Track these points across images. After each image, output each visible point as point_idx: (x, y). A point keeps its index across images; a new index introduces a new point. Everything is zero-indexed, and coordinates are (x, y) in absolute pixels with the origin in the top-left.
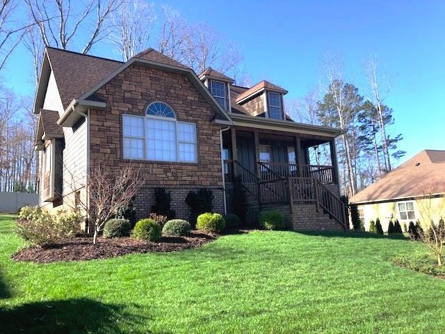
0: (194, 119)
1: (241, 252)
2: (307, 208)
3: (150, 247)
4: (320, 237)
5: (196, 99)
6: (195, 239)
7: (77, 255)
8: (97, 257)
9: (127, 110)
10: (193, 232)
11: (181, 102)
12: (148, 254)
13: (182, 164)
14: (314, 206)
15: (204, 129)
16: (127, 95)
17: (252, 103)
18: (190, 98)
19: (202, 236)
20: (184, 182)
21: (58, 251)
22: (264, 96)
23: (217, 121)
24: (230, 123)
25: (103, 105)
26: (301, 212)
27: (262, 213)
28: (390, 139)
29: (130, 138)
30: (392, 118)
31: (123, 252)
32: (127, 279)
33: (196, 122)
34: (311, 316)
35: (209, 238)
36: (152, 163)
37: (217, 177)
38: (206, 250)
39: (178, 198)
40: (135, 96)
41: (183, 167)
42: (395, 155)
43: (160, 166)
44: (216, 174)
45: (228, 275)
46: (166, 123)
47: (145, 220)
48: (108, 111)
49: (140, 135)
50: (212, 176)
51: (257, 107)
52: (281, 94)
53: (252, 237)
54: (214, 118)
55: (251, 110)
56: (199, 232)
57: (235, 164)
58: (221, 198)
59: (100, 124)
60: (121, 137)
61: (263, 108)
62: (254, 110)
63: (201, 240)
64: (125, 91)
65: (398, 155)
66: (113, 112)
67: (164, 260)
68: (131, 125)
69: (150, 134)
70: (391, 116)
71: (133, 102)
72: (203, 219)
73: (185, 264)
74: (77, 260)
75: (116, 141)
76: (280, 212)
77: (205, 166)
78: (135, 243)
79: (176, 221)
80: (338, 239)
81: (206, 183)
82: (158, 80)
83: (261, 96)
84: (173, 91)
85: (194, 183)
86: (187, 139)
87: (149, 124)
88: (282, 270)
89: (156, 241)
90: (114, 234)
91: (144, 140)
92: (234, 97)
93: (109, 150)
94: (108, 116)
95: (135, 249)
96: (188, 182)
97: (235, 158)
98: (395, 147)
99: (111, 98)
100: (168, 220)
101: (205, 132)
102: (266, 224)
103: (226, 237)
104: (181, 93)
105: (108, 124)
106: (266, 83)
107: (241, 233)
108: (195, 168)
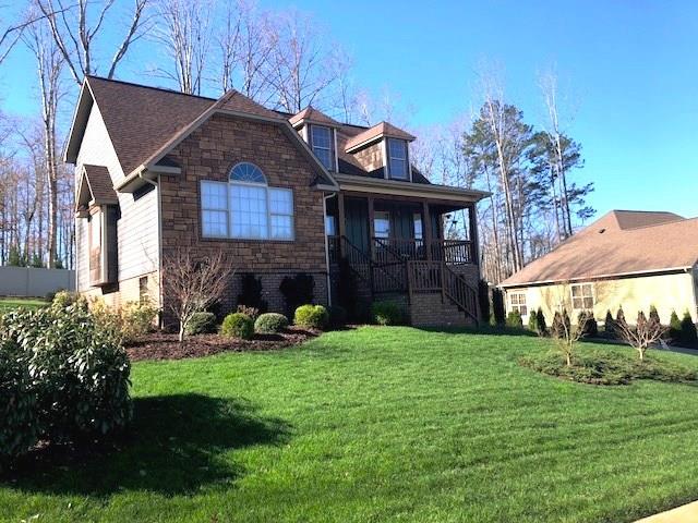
0: (291, 183)
1: (346, 351)
2: (429, 298)
3: (244, 345)
4: (442, 334)
5: (293, 158)
6: (293, 336)
7: (165, 355)
8: (187, 355)
9: (205, 174)
10: (291, 327)
11: (273, 162)
12: (243, 353)
13: (275, 242)
14: (438, 295)
15: (302, 197)
16: (206, 155)
17: (367, 153)
18: (285, 156)
19: (301, 332)
20: (277, 266)
21: (142, 349)
22: (382, 145)
23: (319, 187)
24: (336, 188)
25: (177, 171)
26: (421, 303)
27: (375, 304)
28: (576, 189)
29: (210, 210)
30: (581, 158)
31: (214, 350)
32: (227, 378)
33: (292, 187)
34: (407, 409)
35: (310, 335)
36: (237, 241)
37: (318, 258)
38: (308, 348)
39: (270, 286)
40: (215, 157)
41: (277, 246)
42: (581, 214)
43: (247, 245)
44: (318, 254)
45: (330, 374)
46: (255, 189)
47: (235, 315)
48: (183, 178)
49: (223, 207)
50: (314, 258)
51: (373, 160)
52: (406, 141)
53: (361, 334)
54: (315, 184)
55: (366, 162)
56: (297, 327)
57: (343, 241)
58: (324, 285)
59: (174, 193)
60: (199, 210)
61: (381, 161)
62: (369, 163)
63: (300, 337)
64: (203, 150)
65: (586, 213)
66: (189, 178)
67: (261, 359)
68: (211, 193)
69: (234, 204)
70: (578, 155)
71: (212, 164)
72: (302, 312)
73: (286, 363)
74: (167, 359)
75: (193, 214)
76: (397, 302)
77: (304, 245)
78: (225, 341)
79: (271, 314)
80: (463, 337)
81: (306, 266)
82: (244, 134)
83: (379, 145)
84: (262, 148)
85: (289, 266)
86: (281, 211)
87: (234, 191)
88: (389, 368)
89: (250, 338)
90: (198, 330)
91: (227, 213)
92: (342, 142)
93: (185, 226)
94: (182, 184)
95: (226, 347)
96: (282, 266)
97: (343, 232)
98: (581, 202)
99: (185, 161)
100: (260, 313)
101: (304, 200)
102: (379, 318)
103: (329, 333)
104: (274, 149)
105: (183, 193)
106: (387, 125)
107: (348, 329)
108: (291, 247)
